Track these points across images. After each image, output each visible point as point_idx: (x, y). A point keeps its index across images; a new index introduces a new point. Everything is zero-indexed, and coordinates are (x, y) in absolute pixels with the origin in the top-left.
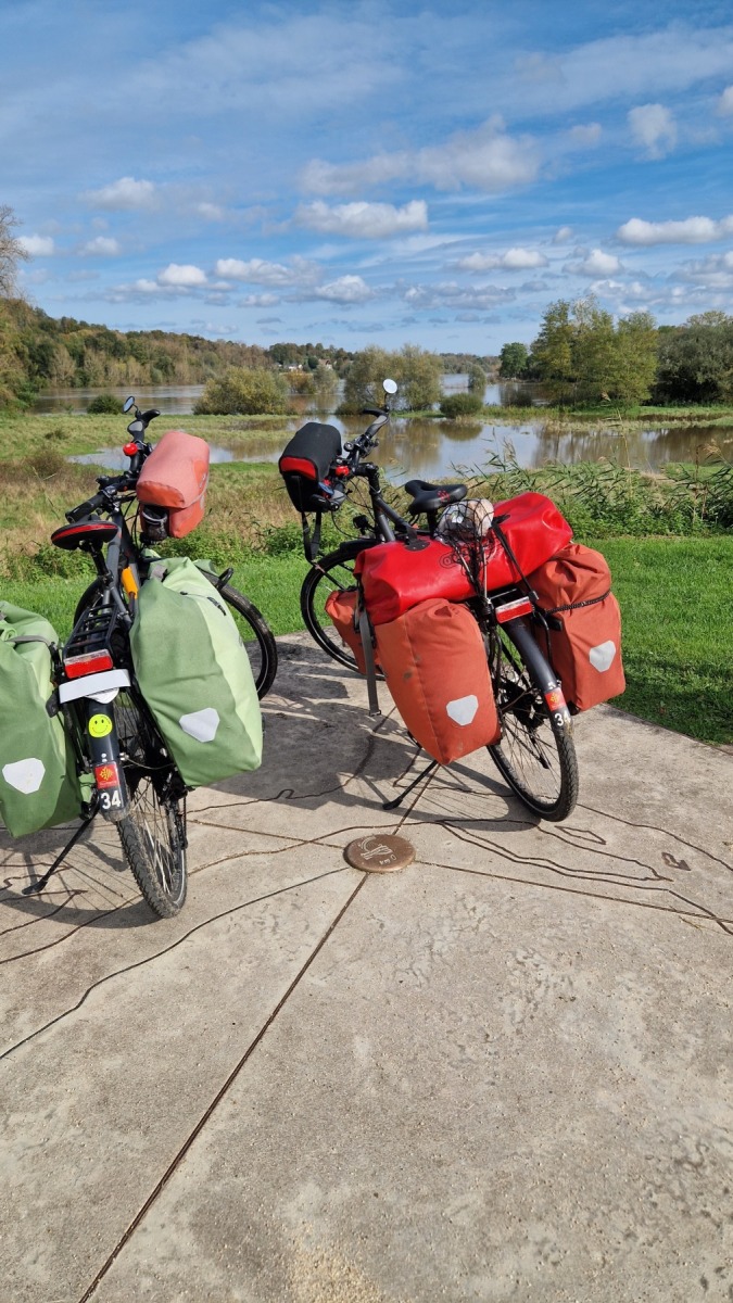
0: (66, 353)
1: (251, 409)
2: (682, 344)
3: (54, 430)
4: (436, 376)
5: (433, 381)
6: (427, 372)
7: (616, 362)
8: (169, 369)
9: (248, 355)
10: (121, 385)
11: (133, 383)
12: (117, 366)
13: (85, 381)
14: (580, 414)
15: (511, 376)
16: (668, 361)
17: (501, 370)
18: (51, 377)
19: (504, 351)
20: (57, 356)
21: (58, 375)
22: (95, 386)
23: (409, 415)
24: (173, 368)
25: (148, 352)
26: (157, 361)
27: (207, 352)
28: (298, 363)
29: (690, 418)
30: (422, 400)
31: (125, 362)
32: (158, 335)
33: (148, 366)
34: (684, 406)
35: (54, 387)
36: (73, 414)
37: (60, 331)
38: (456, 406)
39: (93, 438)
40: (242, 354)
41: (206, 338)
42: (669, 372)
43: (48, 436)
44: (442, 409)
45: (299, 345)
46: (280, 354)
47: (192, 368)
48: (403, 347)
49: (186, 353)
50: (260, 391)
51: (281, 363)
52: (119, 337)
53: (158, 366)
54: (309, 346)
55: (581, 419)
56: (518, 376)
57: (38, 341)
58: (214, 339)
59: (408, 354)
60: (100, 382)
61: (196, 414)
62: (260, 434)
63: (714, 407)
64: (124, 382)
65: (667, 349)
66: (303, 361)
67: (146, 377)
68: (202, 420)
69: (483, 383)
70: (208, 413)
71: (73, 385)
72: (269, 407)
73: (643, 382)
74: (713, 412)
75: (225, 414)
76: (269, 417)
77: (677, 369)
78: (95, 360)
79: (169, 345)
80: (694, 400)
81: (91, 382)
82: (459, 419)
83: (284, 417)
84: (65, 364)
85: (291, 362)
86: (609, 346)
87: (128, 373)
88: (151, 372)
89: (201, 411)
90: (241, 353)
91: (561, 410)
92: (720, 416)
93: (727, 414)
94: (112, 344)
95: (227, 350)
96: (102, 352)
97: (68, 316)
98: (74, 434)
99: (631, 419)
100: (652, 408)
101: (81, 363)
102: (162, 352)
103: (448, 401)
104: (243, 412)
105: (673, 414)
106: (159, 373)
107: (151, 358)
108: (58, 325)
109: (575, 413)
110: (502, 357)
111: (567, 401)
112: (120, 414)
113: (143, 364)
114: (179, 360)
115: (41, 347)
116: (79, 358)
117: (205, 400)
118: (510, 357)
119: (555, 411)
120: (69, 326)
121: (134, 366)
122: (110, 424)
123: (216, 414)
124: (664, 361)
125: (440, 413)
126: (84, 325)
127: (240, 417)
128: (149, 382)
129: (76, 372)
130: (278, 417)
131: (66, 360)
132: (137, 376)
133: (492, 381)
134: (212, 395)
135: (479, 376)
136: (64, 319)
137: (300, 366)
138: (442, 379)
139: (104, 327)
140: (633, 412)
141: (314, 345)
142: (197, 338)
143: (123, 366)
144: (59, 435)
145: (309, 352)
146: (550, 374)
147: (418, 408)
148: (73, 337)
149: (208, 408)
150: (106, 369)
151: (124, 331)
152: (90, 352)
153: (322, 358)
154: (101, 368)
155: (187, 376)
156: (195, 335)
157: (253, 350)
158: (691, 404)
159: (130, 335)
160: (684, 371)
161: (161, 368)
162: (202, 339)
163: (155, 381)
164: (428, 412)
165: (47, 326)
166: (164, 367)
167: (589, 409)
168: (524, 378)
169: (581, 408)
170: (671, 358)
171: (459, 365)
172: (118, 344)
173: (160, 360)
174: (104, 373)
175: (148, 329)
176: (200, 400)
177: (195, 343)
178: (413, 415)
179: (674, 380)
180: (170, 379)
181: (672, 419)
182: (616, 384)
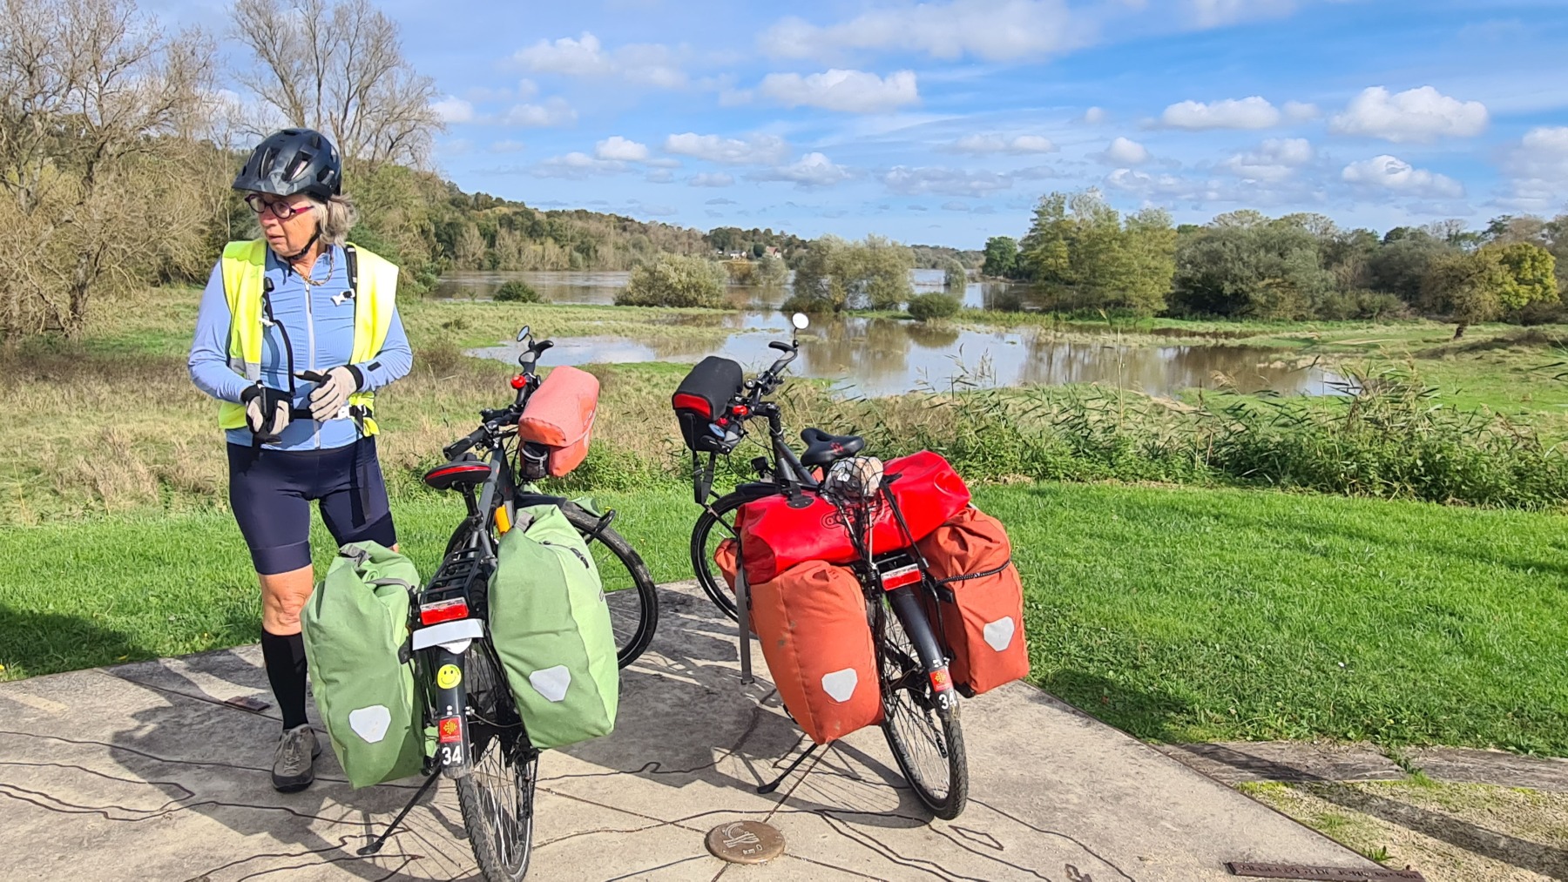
0: (477, 233)
1: (681, 301)
2: (1205, 247)
3: (453, 319)
4: (904, 271)
5: (900, 277)
6: (895, 266)
7: (1124, 265)
8: (592, 253)
9: (684, 239)
10: (535, 269)
11: (548, 267)
12: (532, 248)
13: (495, 264)
14: (1079, 323)
15: (997, 274)
16: (1189, 266)
17: (984, 267)
18: (456, 258)
19: (989, 245)
20: (466, 235)
21: (465, 256)
22: (505, 269)
23: (869, 315)
24: (596, 251)
25: (569, 233)
26: (578, 243)
27: (637, 235)
28: (742, 250)
29: (1215, 335)
30: (886, 299)
31: (542, 244)
32: (582, 214)
33: (567, 249)
34: (1209, 320)
35: (459, 269)
36: (477, 301)
37: (473, 208)
38: (927, 307)
39: (497, 329)
40: (678, 239)
41: (637, 220)
42: (1190, 280)
43: (446, 326)
44: (910, 310)
45: (744, 230)
46: (721, 240)
47: (617, 252)
48: (867, 238)
49: (613, 235)
50: (694, 280)
51: (722, 249)
52: (538, 217)
53: (578, 249)
54: (755, 231)
55: (1081, 329)
56: (1006, 275)
57: (447, 219)
58: (644, 222)
59: (873, 246)
60: (511, 266)
61: (617, 304)
62: (691, 330)
63: (1245, 322)
64: (539, 266)
65: (1187, 252)
66: (747, 248)
67: (565, 263)
68: (624, 312)
69: (963, 280)
70: (631, 304)
71: (480, 267)
73: (1158, 289)
74: (1245, 329)
75: (651, 305)
76: (703, 311)
77: (1199, 275)
78: (509, 241)
79: (593, 226)
80: (1220, 313)
81: (501, 265)
82: (930, 323)
83: (720, 311)
84: (474, 244)
85: (733, 248)
86: (1116, 245)
87: (543, 256)
88: (571, 255)
89: (623, 301)
90: (676, 237)
91: (1056, 318)
92: (1254, 334)
93: (1263, 333)
94: (529, 223)
95: (660, 234)
96: (518, 233)
97: (483, 192)
98: (476, 324)
99: (1142, 332)
100: (1168, 320)
101: (492, 244)
102: (584, 234)
103: (917, 301)
104: (672, 304)
105: (1195, 329)
106: (578, 256)
107: (572, 239)
108: (471, 202)
109: (1073, 322)
110: (985, 253)
111: (1065, 308)
112: (529, 302)
113: (562, 247)
114: (604, 243)
115: (449, 224)
116: (491, 238)
117: (629, 289)
118: (996, 253)
119: (1050, 317)
120: (483, 202)
121: (551, 248)
122: (518, 313)
123: (640, 305)
124: (1184, 266)
125: (907, 314)
126: (500, 201)
127: (669, 309)
128: (566, 266)
129: (485, 253)
130: (713, 311)
131: (475, 240)
132: (554, 259)
133: (974, 280)
134: (637, 284)
135: (956, 273)
136: (478, 194)
137: (744, 254)
138: (911, 274)
139: (522, 204)
140: (1145, 324)
141: (762, 231)
142: (627, 219)
143: (539, 248)
144: (458, 324)
145: (756, 238)
146: (1042, 276)
147: (881, 306)
148: (486, 215)
149: (631, 298)
150: (520, 252)
151: (546, 209)
152: (503, 232)
153: (771, 245)
154: (514, 250)
155: (611, 261)
156: (624, 216)
157: (690, 234)
158: (1217, 319)
159: (550, 215)
160: (1207, 278)
161: (582, 252)
162: (632, 221)
163: (573, 265)
164: (894, 313)
165: (459, 202)
166: (585, 250)
167: (1091, 318)
168: (1013, 277)
169: (1081, 316)
170: (1191, 262)
171: (934, 259)
172: (536, 223)
173: (583, 243)
174: (517, 255)
175: (572, 209)
176: (623, 289)
177: (624, 224)
178: (876, 315)
179: (1195, 289)
180: (592, 263)
181: (1193, 334)
182: (1124, 290)
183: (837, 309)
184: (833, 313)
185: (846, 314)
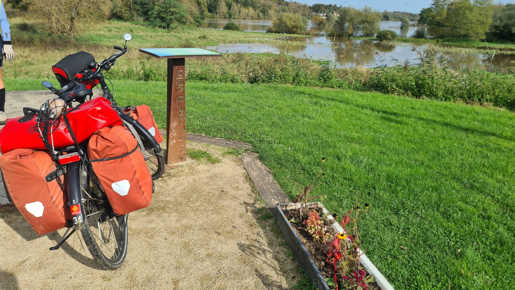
0: (224, 4)
1: (290, 32)
2: (507, 13)
3: (203, 35)
4: (377, 21)
5: (376, 23)
6: (374, 19)
7: (469, 20)
8: (266, 13)
9: (302, 8)
10: (245, 19)
11: (250, 18)
12: (244, 11)
13: (230, 16)
14: (447, 43)
16: (499, 20)
18: (217, 14)
19: (422, 12)
20: (221, 5)
21: (220, 13)
22: (234, 18)
23: (362, 38)
24: (268, 12)
25: (258, 5)
26: (261, 9)
27: (284, 6)
28: (324, 12)
30: (369, 32)
31: (248, 9)
33: (257, 11)
34: (504, 43)
35: (218, 18)
38: (384, 36)
42: (498, 26)
43: (200, 38)
44: (377, 37)
45: (326, 5)
46: (317, 8)
47: (276, 13)
48: (364, 7)
49: (274, 6)
50: (296, 24)
51: (317, 12)
55: (447, 46)
56: (427, 24)
60: (236, 17)
61: (267, 32)
64: (246, 17)
65: (498, 15)
66: (326, 12)
69: (408, 26)
70: (272, 32)
71: (225, 17)
72: (299, 31)
73: (482, 31)
75: (279, 33)
76: (298, 35)
77: (502, 25)
78: (236, 7)
80: (509, 40)
82: (384, 42)
83: (304, 36)
85: (321, 12)
86: (467, 12)
87: (248, 14)
88: (258, 14)
89: (269, 31)
90: (299, 7)
91: (438, 41)
95: (293, 6)
98: (211, 37)
99: (473, 47)
100: (486, 43)
101: (230, 9)
103: (381, 33)
104: (287, 33)
106: (261, 14)
107: (259, 8)
109: (444, 43)
110: (420, 15)
111: (442, 37)
112: (235, 31)
113: (255, 10)
114: (272, 9)
116: (229, 6)
119: (435, 41)
121: (251, 11)
123: (275, 32)
124: (496, 20)
125: (376, 39)
127: (285, 35)
128: (256, 18)
129: (227, 12)
130: (301, 36)
131: (224, 7)
132: (252, 15)
133: (413, 26)
137: (324, 14)
140: (475, 44)
141: (333, 5)
143: (246, 11)
144: (204, 37)
145: (330, 8)
146: (434, 24)
147: (367, 35)
149: (272, 30)
150: (240, 12)
154: (238, 11)
157: (305, 6)
158: (508, 43)
160: (506, 26)
163: (259, 18)
164: (371, 38)
166: (264, 12)
167: (452, 41)
169: (448, 41)
172: (246, 1)
173: (263, 9)
174: (238, 13)
177: (280, 2)
178: (364, 38)
179: (500, 30)
180: (266, 17)
181: (497, 49)
182: (468, 30)
183: (349, 36)
184: (347, 38)
185: (352, 38)
